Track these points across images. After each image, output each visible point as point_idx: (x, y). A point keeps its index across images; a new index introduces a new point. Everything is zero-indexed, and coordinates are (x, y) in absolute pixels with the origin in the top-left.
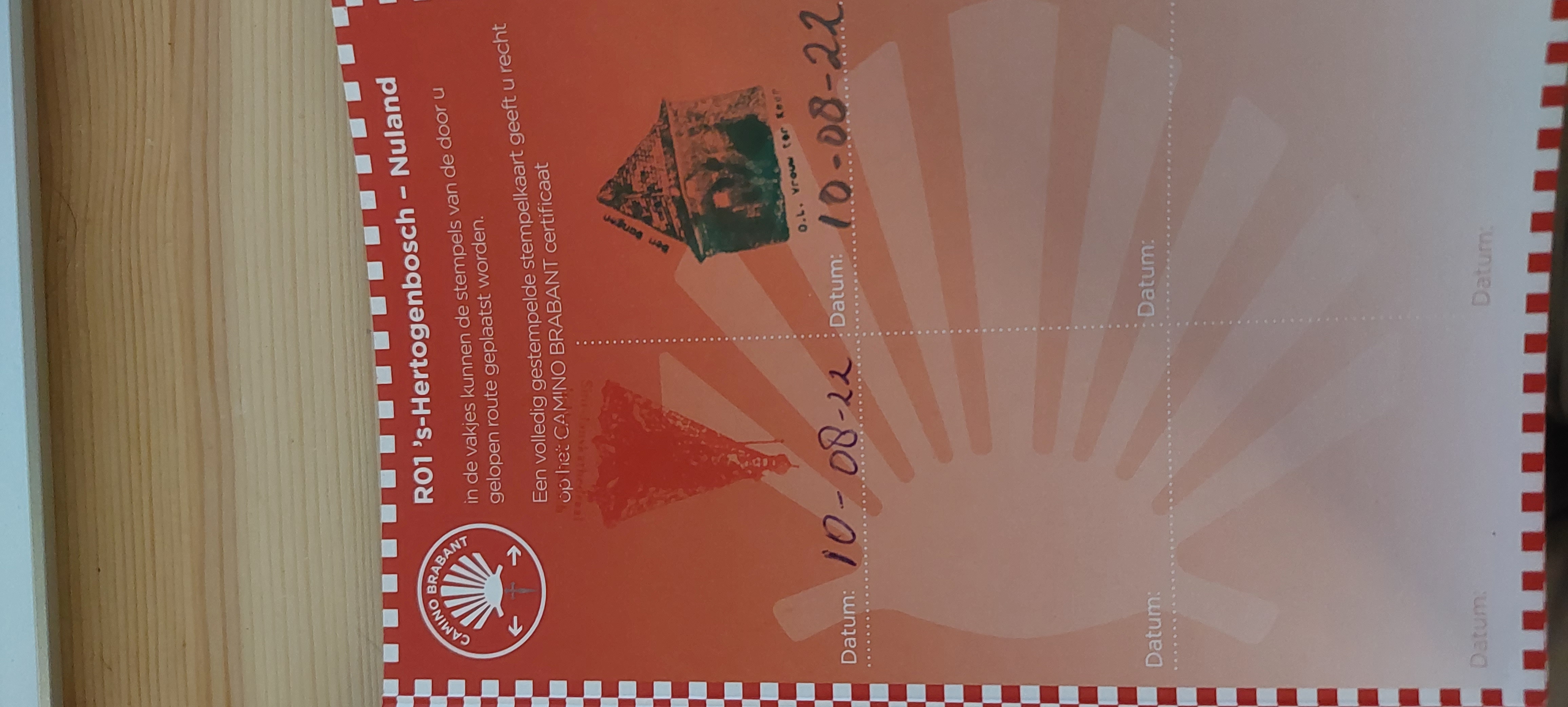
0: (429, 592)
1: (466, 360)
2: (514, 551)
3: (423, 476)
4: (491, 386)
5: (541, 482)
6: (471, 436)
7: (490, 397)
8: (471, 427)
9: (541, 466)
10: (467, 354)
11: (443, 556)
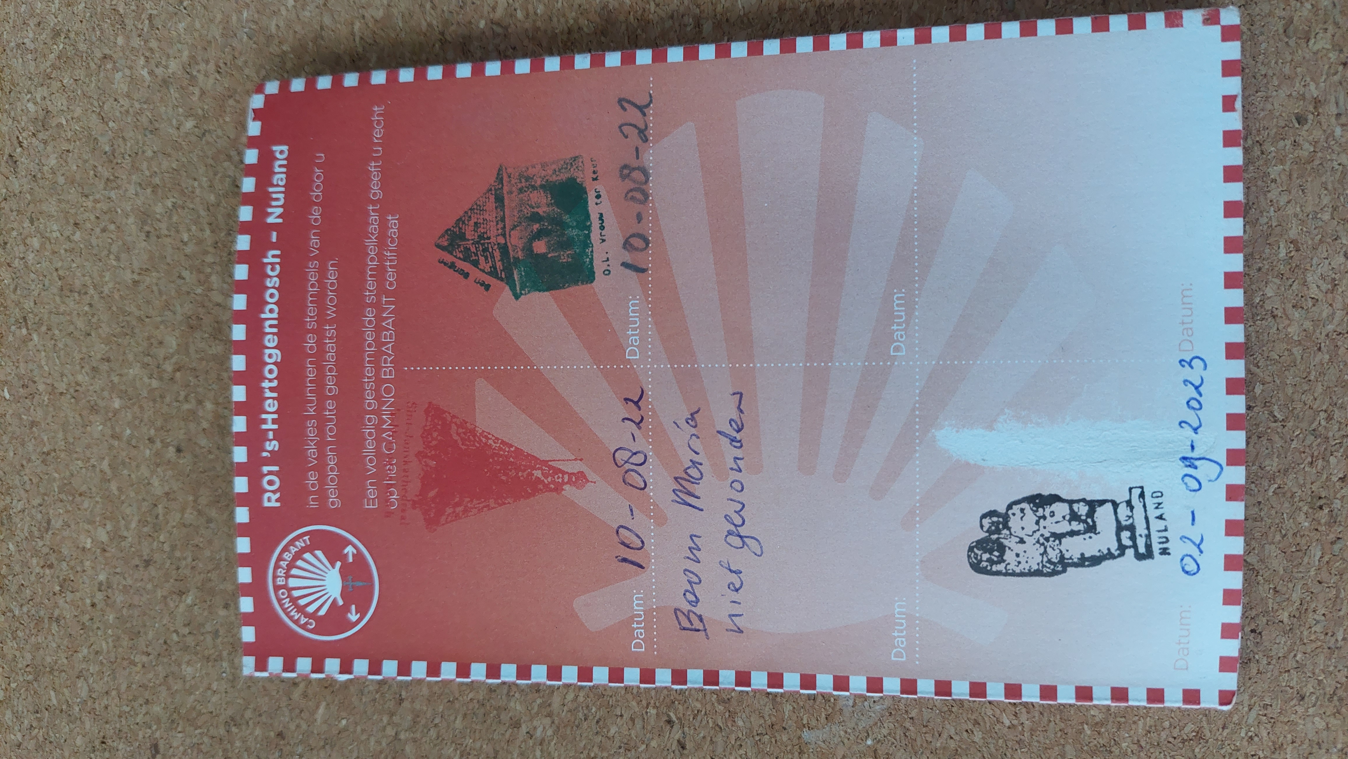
0: (279, 583)
1: (311, 382)
2: (349, 550)
3: (271, 483)
4: (330, 405)
5: (372, 492)
6: (312, 450)
7: (330, 415)
8: (312, 440)
9: (371, 477)
10: (311, 376)
11: (290, 552)
